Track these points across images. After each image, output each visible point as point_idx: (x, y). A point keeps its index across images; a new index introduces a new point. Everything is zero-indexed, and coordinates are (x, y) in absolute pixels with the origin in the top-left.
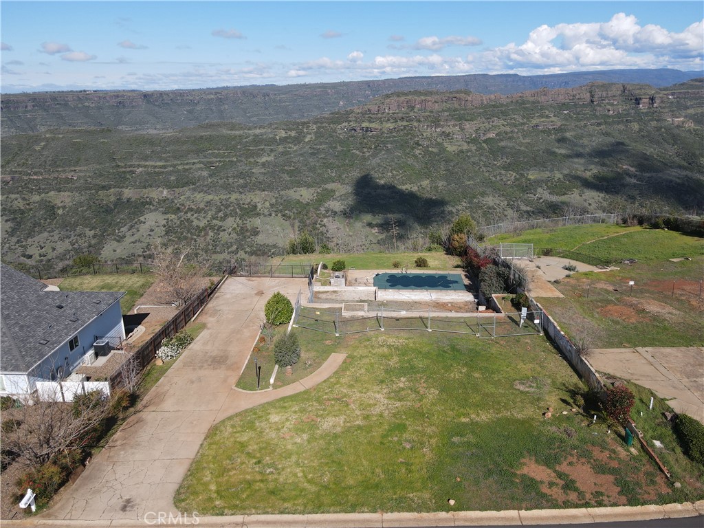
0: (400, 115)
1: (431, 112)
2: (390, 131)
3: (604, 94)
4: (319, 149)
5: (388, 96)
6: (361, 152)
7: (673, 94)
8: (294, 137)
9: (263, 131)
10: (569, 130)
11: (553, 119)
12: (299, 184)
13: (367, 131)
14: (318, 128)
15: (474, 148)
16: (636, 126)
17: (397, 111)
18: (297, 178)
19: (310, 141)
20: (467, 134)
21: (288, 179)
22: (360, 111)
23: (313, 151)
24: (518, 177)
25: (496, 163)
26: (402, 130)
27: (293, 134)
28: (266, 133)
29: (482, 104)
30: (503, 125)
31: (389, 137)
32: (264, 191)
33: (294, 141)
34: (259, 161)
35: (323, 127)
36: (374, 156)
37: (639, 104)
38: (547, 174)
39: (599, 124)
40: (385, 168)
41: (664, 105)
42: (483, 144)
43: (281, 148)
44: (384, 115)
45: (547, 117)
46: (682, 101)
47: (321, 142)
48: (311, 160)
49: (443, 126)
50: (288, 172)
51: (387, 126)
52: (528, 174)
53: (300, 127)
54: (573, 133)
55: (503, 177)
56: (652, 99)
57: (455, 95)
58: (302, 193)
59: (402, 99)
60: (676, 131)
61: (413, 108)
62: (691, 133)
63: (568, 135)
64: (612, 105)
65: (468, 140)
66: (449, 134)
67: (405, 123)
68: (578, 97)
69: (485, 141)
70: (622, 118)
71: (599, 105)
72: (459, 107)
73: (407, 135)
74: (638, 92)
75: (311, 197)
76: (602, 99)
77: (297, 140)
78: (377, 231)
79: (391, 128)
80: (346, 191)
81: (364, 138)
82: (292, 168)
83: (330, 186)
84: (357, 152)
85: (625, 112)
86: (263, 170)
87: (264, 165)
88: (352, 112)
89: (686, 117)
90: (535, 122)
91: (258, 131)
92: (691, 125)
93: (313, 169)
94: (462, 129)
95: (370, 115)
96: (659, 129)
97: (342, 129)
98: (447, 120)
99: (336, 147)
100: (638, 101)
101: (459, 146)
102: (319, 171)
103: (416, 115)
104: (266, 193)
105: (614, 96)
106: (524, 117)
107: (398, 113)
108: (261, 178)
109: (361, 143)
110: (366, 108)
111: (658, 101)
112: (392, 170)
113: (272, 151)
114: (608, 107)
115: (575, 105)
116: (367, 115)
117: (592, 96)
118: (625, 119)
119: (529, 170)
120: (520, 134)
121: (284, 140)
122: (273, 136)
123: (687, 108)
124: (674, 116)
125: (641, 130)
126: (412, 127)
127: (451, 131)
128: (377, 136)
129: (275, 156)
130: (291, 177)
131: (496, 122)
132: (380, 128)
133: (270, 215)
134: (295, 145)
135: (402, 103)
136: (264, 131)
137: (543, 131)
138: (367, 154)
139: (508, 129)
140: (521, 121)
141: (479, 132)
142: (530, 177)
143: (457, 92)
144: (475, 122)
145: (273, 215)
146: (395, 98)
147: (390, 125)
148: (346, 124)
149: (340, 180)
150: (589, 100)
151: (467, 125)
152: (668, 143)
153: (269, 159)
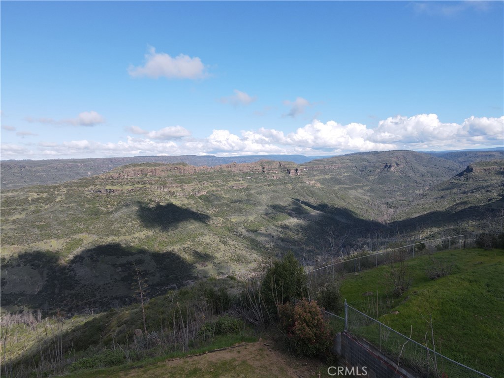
0: (137, 180)
1: (160, 177)
2: (129, 192)
3: (270, 167)
4: (69, 206)
5: (126, 167)
6: (105, 208)
7: (306, 168)
8: (46, 198)
9: (15, 194)
10: (253, 189)
11: (242, 182)
12: (49, 236)
13: (110, 192)
14: (68, 190)
15: (192, 202)
16: (290, 186)
17: (134, 177)
18: (47, 232)
19: (60, 201)
20: (187, 192)
21: (38, 232)
22: (104, 177)
23: (63, 208)
24: (224, 220)
25: (208, 212)
26: (138, 191)
27: (45, 195)
28: (18, 196)
29: (195, 172)
30: (211, 186)
31: (128, 196)
32: (13, 244)
33: (46, 201)
34: (9, 219)
35: (72, 190)
36: (116, 211)
37: (289, 173)
38: (243, 218)
39: (269, 185)
40: (126, 219)
41: (303, 174)
42: (198, 199)
43: (32, 208)
44: (124, 180)
45: (238, 180)
46: (311, 172)
47: (70, 202)
48: (61, 215)
49: (169, 187)
50: (38, 227)
51: (127, 188)
52: (231, 219)
53: (52, 190)
54: (255, 191)
55: (215, 221)
56: (296, 170)
57: (176, 166)
58: (51, 244)
59: (137, 168)
60: (312, 189)
61: (146, 175)
62: (320, 190)
63: (252, 192)
64: (275, 173)
65: (187, 197)
66: (174, 193)
67: (140, 186)
68: (255, 168)
69: (200, 197)
70: (282, 182)
71: (267, 173)
72: (179, 174)
73: (143, 194)
74: (288, 166)
75: (60, 247)
76: (269, 170)
77: (48, 201)
78: (121, 270)
79: (130, 189)
80: (92, 240)
81: (108, 198)
82: (42, 223)
83: (78, 236)
84: (103, 208)
85: (283, 178)
86: (13, 227)
87: (14, 222)
88: (97, 178)
89: (315, 181)
90: (231, 184)
91: (10, 194)
92: (319, 185)
93: (62, 223)
94: (183, 189)
95: (113, 180)
96: (303, 188)
97: (88, 191)
98: (171, 183)
99: (84, 205)
100: (289, 171)
101: (182, 201)
102: (68, 225)
103: (148, 180)
104: (16, 246)
105: (275, 168)
106: (223, 181)
107: (135, 179)
108: (11, 233)
109: (105, 201)
110: (109, 175)
111: (299, 171)
112: (131, 220)
113: (23, 210)
114: (273, 175)
115: (254, 173)
116: (111, 180)
117: (263, 168)
118: (283, 182)
119: (231, 216)
120: (222, 192)
121: (35, 201)
122: (25, 197)
123: (315, 176)
124: (309, 180)
125: (293, 189)
126: (146, 188)
127: (175, 190)
128: (119, 196)
129: (27, 214)
130: (41, 231)
131: (206, 184)
132: (121, 189)
133: (19, 265)
134: (46, 204)
135: (138, 171)
136: (17, 193)
137: (237, 190)
138: (111, 210)
139: (214, 189)
140: (222, 183)
141: (195, 191)
142: (232, 220)
143: (177, 164)
144: (191, 184)
145: (22, 265)
146: (132, 167)
147: (129, 187)
148: (93, 187)
149: (87, 230)
150: (261, 170)
151: (186, 187)
152: (309, 196)
153: (20, 217)
